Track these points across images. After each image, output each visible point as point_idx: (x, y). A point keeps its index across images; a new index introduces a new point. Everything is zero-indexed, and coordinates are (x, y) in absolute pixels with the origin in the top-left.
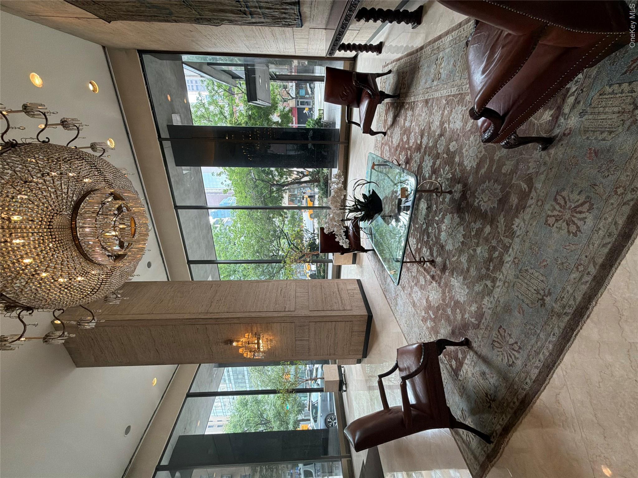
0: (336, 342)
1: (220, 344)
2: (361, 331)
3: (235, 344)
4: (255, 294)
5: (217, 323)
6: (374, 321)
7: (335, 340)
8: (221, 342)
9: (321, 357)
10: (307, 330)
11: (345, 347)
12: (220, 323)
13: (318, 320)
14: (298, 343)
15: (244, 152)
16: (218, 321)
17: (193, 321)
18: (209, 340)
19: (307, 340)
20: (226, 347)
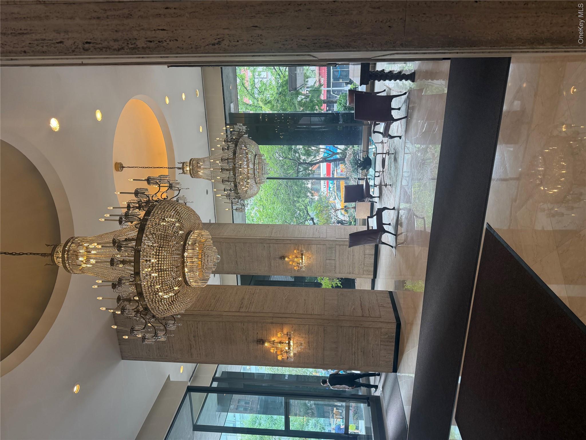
0: (354, 262)
1: (277, 259)
2: (370, 254)
3: (286, 259)
4: (299, 230)
5: (276, 243)
6: (379, 247)
7: (353, 260)
8: (278, 258)
9: (343, 274)
10: (334, 252)
11: (360, 267)
12: (279, 242)
13: (342, 243)
14: (328, 261)
15: (276, 131)
16: (277, 241)
17: (263, 240)
18: (270, 256)
19: (334, 259)
20: (280, 261)
